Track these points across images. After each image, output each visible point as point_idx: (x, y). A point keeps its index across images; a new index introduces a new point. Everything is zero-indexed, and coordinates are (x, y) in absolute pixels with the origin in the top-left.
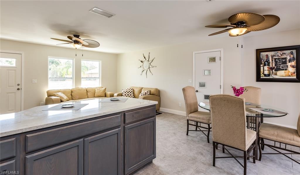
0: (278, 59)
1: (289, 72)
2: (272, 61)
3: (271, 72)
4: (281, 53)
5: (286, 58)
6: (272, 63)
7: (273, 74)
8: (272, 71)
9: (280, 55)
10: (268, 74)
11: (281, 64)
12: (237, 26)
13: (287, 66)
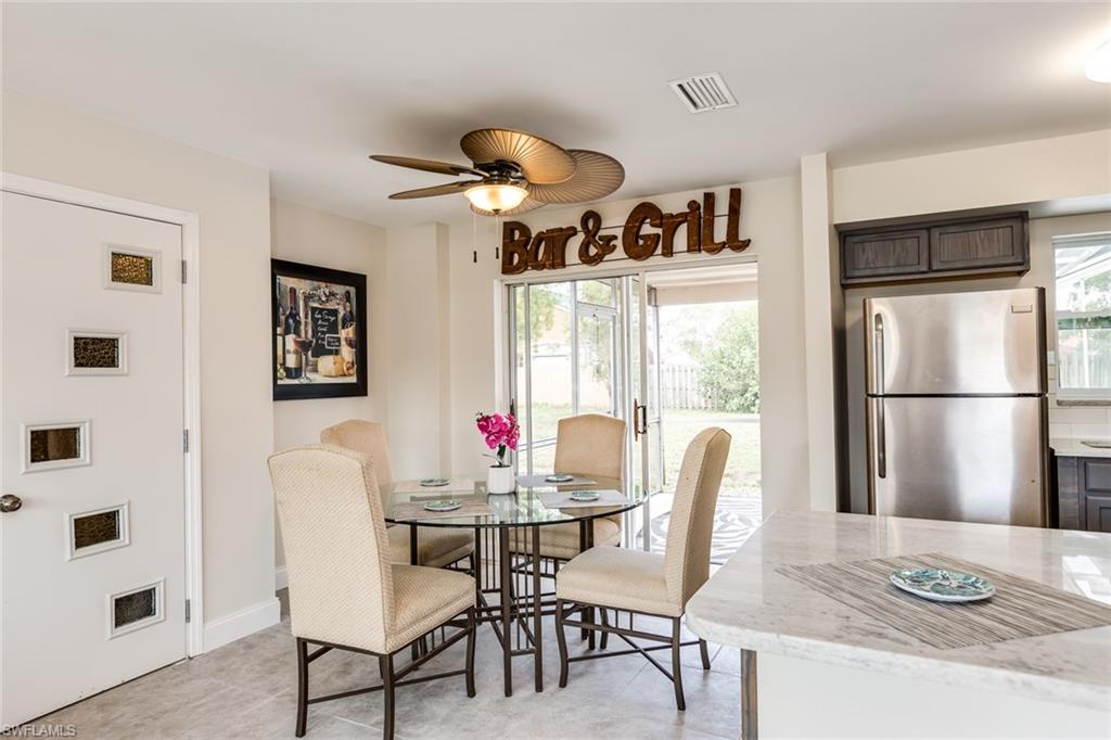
0: (321, 310)
1: (343, 359)
2: (306, 317)
3: (304, 357)
4: (327, 292)
5: (334, 312)
6: (306, 323)
7: (309, 368)
8: (306, 355)
9: (324, 299)
10: (296, 369)
11: (325, 329)
12: (492, 176)
13: (339, 339)
